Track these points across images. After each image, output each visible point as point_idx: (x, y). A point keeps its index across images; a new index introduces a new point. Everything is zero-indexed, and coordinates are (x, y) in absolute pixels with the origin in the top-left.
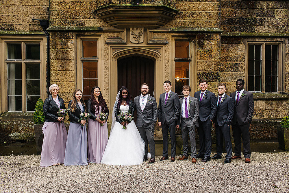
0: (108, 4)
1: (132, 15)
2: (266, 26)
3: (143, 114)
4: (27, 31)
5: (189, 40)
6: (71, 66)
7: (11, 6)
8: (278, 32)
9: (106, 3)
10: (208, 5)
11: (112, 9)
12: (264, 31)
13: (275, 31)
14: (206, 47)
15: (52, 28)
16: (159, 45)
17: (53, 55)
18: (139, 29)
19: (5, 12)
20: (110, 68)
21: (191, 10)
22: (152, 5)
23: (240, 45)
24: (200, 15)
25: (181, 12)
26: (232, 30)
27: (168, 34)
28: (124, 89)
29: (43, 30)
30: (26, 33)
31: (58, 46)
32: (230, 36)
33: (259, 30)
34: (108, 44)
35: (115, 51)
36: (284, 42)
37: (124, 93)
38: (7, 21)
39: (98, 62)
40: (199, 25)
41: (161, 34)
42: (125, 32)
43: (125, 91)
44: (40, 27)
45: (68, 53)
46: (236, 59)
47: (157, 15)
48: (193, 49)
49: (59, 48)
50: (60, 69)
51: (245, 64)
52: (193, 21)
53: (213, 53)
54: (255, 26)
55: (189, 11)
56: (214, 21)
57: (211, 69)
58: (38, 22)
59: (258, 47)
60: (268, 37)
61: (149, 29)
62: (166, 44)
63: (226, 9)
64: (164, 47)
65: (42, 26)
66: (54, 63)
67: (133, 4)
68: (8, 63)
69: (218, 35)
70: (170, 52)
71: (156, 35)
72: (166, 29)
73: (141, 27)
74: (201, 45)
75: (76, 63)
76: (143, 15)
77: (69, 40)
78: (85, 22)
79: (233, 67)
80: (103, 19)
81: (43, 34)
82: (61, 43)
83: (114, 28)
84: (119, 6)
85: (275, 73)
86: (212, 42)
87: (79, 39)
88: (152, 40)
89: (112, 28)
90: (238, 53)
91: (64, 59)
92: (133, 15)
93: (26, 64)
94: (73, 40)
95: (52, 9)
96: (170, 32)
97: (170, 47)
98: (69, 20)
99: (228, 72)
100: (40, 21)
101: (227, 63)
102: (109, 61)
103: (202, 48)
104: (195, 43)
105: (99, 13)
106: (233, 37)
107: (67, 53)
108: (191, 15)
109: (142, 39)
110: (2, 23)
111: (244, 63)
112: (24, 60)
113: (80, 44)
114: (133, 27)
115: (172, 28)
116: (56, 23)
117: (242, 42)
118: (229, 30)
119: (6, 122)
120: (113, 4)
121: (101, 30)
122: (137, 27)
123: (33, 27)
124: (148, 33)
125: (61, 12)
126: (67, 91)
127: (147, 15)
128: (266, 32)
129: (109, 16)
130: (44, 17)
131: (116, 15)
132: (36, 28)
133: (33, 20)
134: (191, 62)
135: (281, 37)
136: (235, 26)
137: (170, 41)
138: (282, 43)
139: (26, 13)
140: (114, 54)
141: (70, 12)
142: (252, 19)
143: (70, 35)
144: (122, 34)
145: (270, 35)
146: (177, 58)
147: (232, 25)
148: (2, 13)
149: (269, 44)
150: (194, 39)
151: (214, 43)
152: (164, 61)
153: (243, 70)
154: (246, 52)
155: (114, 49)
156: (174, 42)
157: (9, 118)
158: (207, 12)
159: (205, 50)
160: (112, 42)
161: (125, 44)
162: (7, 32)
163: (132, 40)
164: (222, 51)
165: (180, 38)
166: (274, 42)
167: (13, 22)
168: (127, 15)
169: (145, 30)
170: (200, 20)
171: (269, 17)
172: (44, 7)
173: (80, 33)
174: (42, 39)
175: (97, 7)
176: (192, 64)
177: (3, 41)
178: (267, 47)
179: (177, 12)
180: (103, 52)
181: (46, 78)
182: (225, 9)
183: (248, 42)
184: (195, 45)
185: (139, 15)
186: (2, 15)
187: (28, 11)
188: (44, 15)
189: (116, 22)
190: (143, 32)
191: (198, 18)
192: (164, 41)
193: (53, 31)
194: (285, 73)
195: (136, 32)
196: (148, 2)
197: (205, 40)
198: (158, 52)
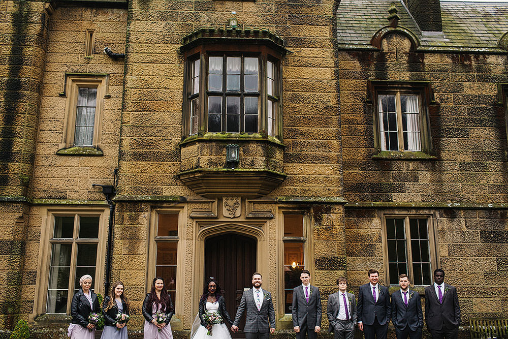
0: (195, 168)
1: (225, 181)
2: (407, 194)
3: (259, 315)
4: (85, 200)
5: (303, 213)
6: (142, 248)
7: (66, 167)
8: (424, 201)
9: (193, 166)
10: (326, 168)
11: (199, 175)
12: (406, 201)
13: (420, 200)
14: (325, 223)
15: (119, 197)
16: (261, 220)
17: (117, 233)
18: (235, 199)
19: (57, 176)
20: (195, 250)
21: (303, 174)
22: (252, 170)
23: (374, 219)
24: (316, 180)
25: (290, 177)
26: (362, 199)
27: (274, 205)
28: (212, 280)
29: (107, 199)
30: (83, 203)
31: (125, 222)
32: (359, 208)
33: (398, 199)
34: (192, 218)
35: (202, 228)
36: (434, 216)
37: (212, 286)
38: (58, 186)
39: (178, 243)
40: (314, 194)
41: (265, 206)
42: (216, 202)
43: (212, 283)
44: (102, 195)
45: (139, 230)
46: (369, 238)
47: (258, 182)
48: (308, 225)
49: (127, 223)
50: (126, 252)
51: (383, 245)
52: (307, 188)
53: (335, 231)
54: (393, 194)
55: (301, 176)
56: (335, 188)
57: (333, 252)
58: (100, 189)
59: (400, 221)
60: (411, 208)
61: (248, 199)
62: (271, 218)
63: (352, 171)
64: (268, 223)
65: (105, 194)
66: (118, 244)
67: (227, 168)
68: (53, 244)
69: (341, 207)
70: (277, 230)
71: (257, 207)
72: (271, 199)
73: (237, 196)
74: (318, 220)
75: (149, 244)
76: (240, 181)
77: (141, 213)
78: (164, 190)
79: (366, 249)
80: (188, 186)
81: (106, 204)
82: (130, 217)
83: (201, 198)
84: (209, 171)
85: (426, 257)
86: (333, 216)
87: (154, 211)
88: (252, 214)
89: (199, 198)
90: (373, 230)
91: (133, 239)
92: (227, 181)
93: (78, 244)
94: (146, 214)
95: (121, 172)
96: (276, 203)
97: (277, 223)
98: (143, 187)
99: (360, 256)
100: (103, 187)
101: (357, 244)
102: (194, 241)
103: (320, 225)
104: (310, 217)
105: (183, 178)
106: (363, 208)
107: (137, 230)
108: (304, 180)
109: (238, 213)
110: (52, 190)
111: (380, 243)
112: (75, 239)
113: (155, 218)
114: (227, 196)
115: (279, 198)
116: (125, 191)
117: (376, 214)
118: (357, 198)
119: (41, 328)
120: (201, 169)
121: (184, 201)
122: (232, 196)
123: (92, 195)
124: (247, 204)
125: (132, 176)
126: (134, 283)
127: (246, 181)
128: (408, 202)
129: (196, 182)
130: (110, 181)
131: (205, 181)
132: (97, 196)
133: (94, 186)
134: (305, 243)
135: (430, 208)
136: (366, 193)
137: (277, 214)
138: (431, 217)
139: (85, 176)
140: (200, 232)
141: (144, 177)
142: (389, 185)
143: (143, 206)
144: (212, 205)
145: (413, 205)
146: (286, 238)
147: (361, 192)
148: (54, 177)
149: (413, 218)
150: (309, 212)
151: (335, 217)
152: (268, 241)
153: (380, 254)
154: (383, 229)
155: (201, 225)
156: (282, 216)
157: (47, 324)
158: (325, 177)
159: (324, 227)
160: (198, 216)
161: (216, 218)
162: (57, 202)
163: (225, 212)
164: (348, 227)
165: (291, 210)
166: (420, 214)
167: (67, 188)
168: (218, 181)
169: (243, 200)
170: (316, 188)
171: (410, 182)
172: (110, 168)
173: (155, 204)
174: (103, 211)
175: (181, 171)
176: (306, 246)
177: (50, 213)
178: (413, 222)
179: (284, 177)
180: (186, 228)
181: (104, 264)
182: (350, 171)
183: (384, 214)
184: (311, 220)
185: (235, 182)
186: (54, 179)
187: (89, 174)
188: (109, 180)
189: (204, 190)
190: (240, 202)
191: (313, 185)
192: (269, 215)
193: (121, 202)
194: (439, 258)
195: (231, 203)
196: (246, 166)
197: (323, 213)
198: (260, 229)
